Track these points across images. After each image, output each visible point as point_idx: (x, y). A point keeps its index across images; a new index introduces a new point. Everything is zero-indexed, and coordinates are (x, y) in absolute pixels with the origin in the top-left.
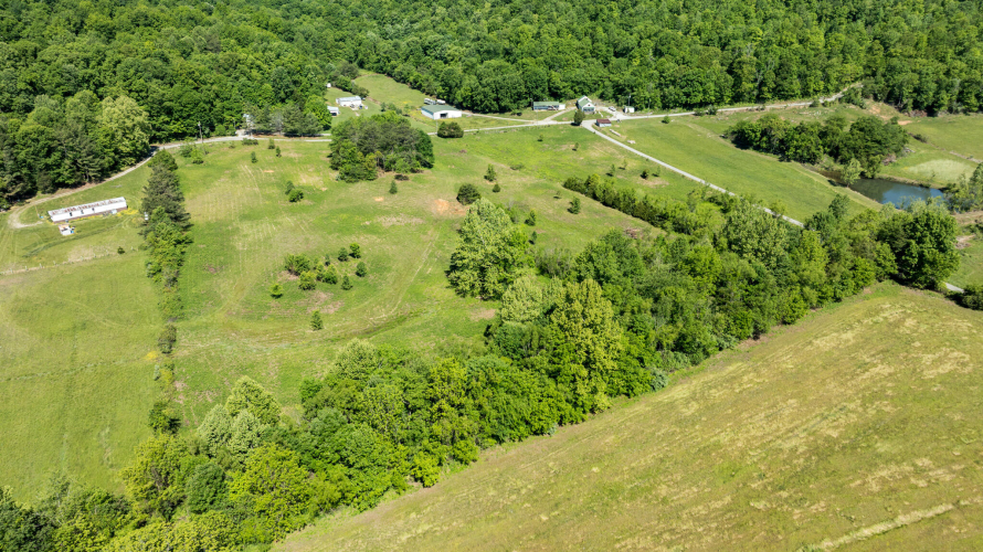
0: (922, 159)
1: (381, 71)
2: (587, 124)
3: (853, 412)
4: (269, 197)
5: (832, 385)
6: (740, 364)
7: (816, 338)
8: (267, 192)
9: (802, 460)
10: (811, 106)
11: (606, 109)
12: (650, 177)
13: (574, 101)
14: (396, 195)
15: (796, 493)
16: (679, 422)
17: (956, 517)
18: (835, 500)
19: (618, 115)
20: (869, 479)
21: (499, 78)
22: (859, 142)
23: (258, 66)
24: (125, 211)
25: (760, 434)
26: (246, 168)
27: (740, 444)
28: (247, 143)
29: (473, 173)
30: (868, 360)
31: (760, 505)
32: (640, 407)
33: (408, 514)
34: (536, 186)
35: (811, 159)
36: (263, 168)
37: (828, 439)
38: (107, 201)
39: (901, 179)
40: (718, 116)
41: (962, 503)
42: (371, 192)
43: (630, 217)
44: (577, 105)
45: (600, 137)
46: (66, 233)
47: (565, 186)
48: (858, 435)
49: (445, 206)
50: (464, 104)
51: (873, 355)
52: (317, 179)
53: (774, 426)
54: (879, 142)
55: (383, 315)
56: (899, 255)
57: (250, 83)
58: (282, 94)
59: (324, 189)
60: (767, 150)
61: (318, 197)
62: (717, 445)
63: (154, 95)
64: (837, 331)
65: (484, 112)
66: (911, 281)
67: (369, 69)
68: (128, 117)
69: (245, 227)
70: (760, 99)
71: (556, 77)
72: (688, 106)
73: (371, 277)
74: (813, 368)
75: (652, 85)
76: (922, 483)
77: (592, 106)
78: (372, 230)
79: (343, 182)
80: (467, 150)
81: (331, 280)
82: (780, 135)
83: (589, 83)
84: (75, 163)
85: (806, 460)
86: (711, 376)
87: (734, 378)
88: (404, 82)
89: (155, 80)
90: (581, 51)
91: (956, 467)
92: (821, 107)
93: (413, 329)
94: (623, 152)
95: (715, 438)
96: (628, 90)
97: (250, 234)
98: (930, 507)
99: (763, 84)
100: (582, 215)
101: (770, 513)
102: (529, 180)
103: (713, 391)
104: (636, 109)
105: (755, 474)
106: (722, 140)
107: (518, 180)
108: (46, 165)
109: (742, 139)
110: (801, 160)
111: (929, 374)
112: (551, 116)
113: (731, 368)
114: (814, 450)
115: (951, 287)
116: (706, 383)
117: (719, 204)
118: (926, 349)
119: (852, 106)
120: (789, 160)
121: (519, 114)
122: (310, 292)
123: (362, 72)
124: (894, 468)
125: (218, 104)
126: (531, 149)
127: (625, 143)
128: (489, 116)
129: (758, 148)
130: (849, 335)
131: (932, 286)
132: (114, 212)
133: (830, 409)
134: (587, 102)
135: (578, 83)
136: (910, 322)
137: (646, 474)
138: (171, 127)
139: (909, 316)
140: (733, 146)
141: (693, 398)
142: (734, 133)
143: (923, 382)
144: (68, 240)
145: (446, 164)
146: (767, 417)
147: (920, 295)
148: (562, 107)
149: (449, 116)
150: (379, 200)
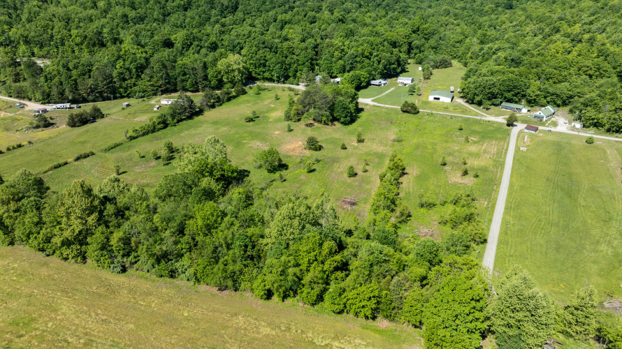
11: (560, 120)
12: (469, 175)
19: (560, 128)
23: (342, 50)
45: (508, 138)
57: (330, 58)
121: (487, 109)
122: (154, 160)
144: (151, 112)
148: (526, 110)
149: (441, 100)
150: (277, 132)
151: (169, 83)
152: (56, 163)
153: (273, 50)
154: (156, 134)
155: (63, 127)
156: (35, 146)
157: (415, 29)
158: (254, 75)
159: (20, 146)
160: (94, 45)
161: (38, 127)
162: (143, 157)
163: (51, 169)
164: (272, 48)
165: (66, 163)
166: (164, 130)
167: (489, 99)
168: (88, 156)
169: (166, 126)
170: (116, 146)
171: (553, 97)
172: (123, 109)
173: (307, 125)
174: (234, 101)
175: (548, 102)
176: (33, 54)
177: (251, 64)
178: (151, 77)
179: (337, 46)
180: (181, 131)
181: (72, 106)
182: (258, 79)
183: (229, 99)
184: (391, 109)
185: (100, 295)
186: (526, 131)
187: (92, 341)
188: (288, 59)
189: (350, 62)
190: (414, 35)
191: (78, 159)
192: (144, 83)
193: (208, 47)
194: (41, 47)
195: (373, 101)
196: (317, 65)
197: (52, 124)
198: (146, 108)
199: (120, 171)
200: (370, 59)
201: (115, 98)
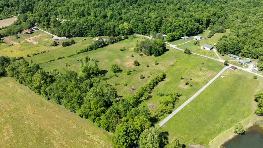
11: (251, 65)
19: (248, 69)
46: (93, 42)
49: (130, 63)
61: (125, 52)
77: (243, 62)
104: (258, 70)
121: (223, 56)
128: (217, 53)
148: (238, 58)
149: (206, 49)
150: (128, 57)
151: (101, 32)
152: (51, 60)
153: (142, 22)
154: (87, 52)
155: (61, 46)
156: (50, 52)
157: (214, 13)
158: (133, 31)
159: (45, 52)
160: (81, 15)
161: (53, 45)
162: (78, 61)
163: (49, 62)
164: (141, 21)
165: (54, 60)
166: (91, 51)
167: (225, 51)
168: (62, 58)
169: (92, 49)
170: (73, 55)
171: (253, 54)
172: (83, 41)
173: (140, 55)
174: (122, 41)
175: (250, 56)
176: (63, 17)
177: (133, 27)
178: (95, 30)
179: (169, 21)
180: (96, 52)
181: (67, 38)
182: (135, 33)
183: (120, 41)
184: (181, 51)
185: (39, 105)
186: (230, 68)
187: (29, 119)
188: (147, 25)
189: (173, 28)
190: (213, 16)
191: (58, 59)
192: (93, 31)
193: (118, 19)
194: (65, 15)
195: (176, 46)
196: (160, 28)
197: (58, 45)
198: (90, 41)
199: (68, 65)
200: (182, 27)
201: (82, 36)
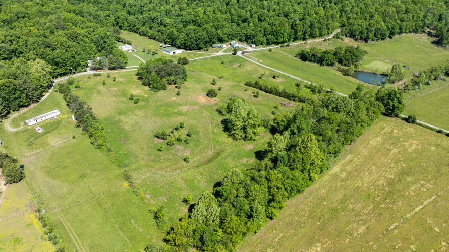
0: (369, 62)
1: (131, 30)
2: (239, 54)
3: (394, 168)
4: (123, 102)
5: (383, 159)
6: (350, 155)
7: (369, 141)
8: (121, 100)
9: (387, 188)
10: (324, 41)
11: (243, 46)
12: (277, 78)
13: (229, 43)
14: (180, 96)
15: (391, 200)
16: (342, 180)
17: (439, 199)
18: (403, 200)
19: (249, 49)
20: (410, 191)
21: (197, 35)
22: (349, 57)
23: (86, 36)
24: (60, 116)
25: (370, 181)
26: (102, 88)
27: (366, 186)
28: (95, 75)
29: (205, 82)
30: (389, 148)
31: (382, 206)
32: (326, 177)
33: (272, 231)
34: (234, 86)
35: (332, 65)
36: (110, 87)
37: (391, 179)
38: (51, 112)
39: (366, 71)
40: (290, 47)
41: (439, 194)
42: (168, 95)
43: (279, 97)
44: (230, 44)
45: (247, 60)
46: (40, 131)
47: (246, 85)
48: (399, 176)
49: (203, 99)
50: (181, 47)
51: (390, 146)
52: (140, 91)
53: (373, 177)
54: (356, 57)
55: (210, 153)
56: (385, 106)
57: (85, 45)
58: (100, 49)
59: (146, 96)
60: (314, 62)
61: (146, 100)
62: (358, 187)
63: (50, 56)
64: (375, 138)
65: (192, 50)
66: (390, 115)
67: (125, 30)
68: (43, 69)
69: (122, 118)
70: (304, 39)
71: (220, 32)
72: (277, 43)
73: (194, 136)
74: (374, 153)
75: (261, 35)
76: (425, 190)
77: (238, 45)
78: (179, 114)
79: (153, 92)
80: (195, 70)
81: (178, 140)
82: (320, 56)
83: (234, 35)
84: (27, 95)
85: (389, 187)
86: (343, 161)
87: (351, 161)
88: (145, 36)
89: (48, 49)
90: (227, 20)
91: (432, 182)
92: (327, 41)
93: (226, 157)
94: (260, 66)
95: (357, 185)
96: (252, 38)
97: (128, 122)
98: (431, 197)
99: (305, 33)
100: (260, 98)
101: (387, 208)
102: (230, 83)
103: (347, 167)
104: (256, 46)
105: (376, 195)
106: (295, 58)
107: (225, 83)
108: (15, 98)
109: (303, 57)
110: (328, 65)
111: (410, 150)
112: (221, 51)
113: (348, 157)
114: (389, 184)
115: (402, 116)
116: (343, 164)
117: (309, 88)
118: (404, 141)
119: (339, 40)
120: (323, 66)
121: (207, 50)
122: (173, 146)
123: (122, 31)
124: (415, 186)
125: (77, 57)
126: (221, 67)
127: (258, 62)
128: (193, 52)
129: (310, 61)
130: (379, 139)
131: (397, 116)
132: (55, 117)
133: (386, 168)
134: (235, 43)
135: (230, 35)
136: (395, 131)
137: (342, 201)
138: (58, 71)
139: (394, 128)
140: (300, 60)
141: (342, 171)
142: (299, 55)
143: (410, 154)
144: (43, 134)
145: (191, 78)
146: (369, 174)
147: (394, 119)
148: (225, 46)
149: (177, 53)
150: (174, 99)
167: (205, 45)
186: (245, 54)
